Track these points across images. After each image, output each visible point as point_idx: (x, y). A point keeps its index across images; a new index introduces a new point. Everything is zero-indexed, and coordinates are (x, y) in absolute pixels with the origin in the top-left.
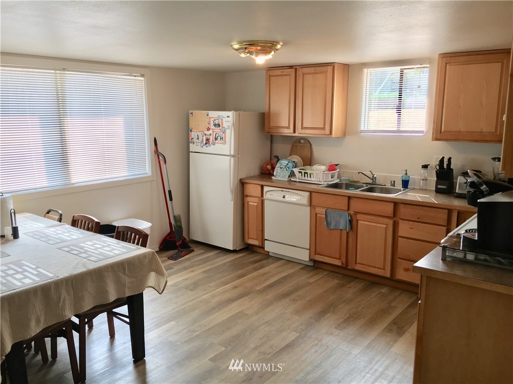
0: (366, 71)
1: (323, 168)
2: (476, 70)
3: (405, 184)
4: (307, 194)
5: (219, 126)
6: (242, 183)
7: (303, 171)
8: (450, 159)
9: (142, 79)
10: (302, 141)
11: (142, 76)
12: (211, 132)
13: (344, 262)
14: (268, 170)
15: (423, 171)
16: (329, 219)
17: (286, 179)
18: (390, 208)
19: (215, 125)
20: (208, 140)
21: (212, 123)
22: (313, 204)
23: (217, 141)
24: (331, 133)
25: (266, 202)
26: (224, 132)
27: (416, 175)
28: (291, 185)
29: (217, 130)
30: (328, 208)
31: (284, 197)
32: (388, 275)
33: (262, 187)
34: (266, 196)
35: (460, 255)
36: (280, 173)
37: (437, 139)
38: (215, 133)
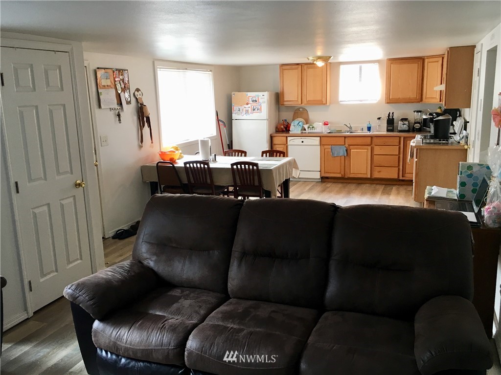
0: (342, 67)
1: (321, 124)
2: (405, 67)
3: (369, 129)
4: (319, 138)
5: (256, 101)
6: (271, 137)
7: (311, 126)
8: (393, 113)
9: (211, 73)
10: (301, 109)
11: (211, 71)
12: (249, 105)
13: (343, 174)
14: (282, 129)
15: (378, 120)
16: (333, 151)
17: (300, 132)
18: (369, 140)
19: (253, 101)
20: (247, 111)
21: (250, 100)
22: (323, 143)
23: (254, 111)
24: (326, 103)
25: (289, 147)
26: (260, 105)
27: (374, 124)
28: (303, 134)
29: (255, 104)
30: (332, 145)
31: (303, 142)
32: (369, 176)
33: (287, 137)
34: (289, 143)
35: (428, 141)
36: (295, 129)
37: (388, 103)
38: (253, 106)
